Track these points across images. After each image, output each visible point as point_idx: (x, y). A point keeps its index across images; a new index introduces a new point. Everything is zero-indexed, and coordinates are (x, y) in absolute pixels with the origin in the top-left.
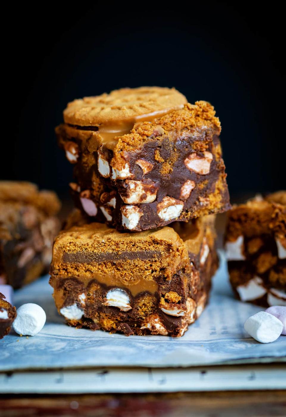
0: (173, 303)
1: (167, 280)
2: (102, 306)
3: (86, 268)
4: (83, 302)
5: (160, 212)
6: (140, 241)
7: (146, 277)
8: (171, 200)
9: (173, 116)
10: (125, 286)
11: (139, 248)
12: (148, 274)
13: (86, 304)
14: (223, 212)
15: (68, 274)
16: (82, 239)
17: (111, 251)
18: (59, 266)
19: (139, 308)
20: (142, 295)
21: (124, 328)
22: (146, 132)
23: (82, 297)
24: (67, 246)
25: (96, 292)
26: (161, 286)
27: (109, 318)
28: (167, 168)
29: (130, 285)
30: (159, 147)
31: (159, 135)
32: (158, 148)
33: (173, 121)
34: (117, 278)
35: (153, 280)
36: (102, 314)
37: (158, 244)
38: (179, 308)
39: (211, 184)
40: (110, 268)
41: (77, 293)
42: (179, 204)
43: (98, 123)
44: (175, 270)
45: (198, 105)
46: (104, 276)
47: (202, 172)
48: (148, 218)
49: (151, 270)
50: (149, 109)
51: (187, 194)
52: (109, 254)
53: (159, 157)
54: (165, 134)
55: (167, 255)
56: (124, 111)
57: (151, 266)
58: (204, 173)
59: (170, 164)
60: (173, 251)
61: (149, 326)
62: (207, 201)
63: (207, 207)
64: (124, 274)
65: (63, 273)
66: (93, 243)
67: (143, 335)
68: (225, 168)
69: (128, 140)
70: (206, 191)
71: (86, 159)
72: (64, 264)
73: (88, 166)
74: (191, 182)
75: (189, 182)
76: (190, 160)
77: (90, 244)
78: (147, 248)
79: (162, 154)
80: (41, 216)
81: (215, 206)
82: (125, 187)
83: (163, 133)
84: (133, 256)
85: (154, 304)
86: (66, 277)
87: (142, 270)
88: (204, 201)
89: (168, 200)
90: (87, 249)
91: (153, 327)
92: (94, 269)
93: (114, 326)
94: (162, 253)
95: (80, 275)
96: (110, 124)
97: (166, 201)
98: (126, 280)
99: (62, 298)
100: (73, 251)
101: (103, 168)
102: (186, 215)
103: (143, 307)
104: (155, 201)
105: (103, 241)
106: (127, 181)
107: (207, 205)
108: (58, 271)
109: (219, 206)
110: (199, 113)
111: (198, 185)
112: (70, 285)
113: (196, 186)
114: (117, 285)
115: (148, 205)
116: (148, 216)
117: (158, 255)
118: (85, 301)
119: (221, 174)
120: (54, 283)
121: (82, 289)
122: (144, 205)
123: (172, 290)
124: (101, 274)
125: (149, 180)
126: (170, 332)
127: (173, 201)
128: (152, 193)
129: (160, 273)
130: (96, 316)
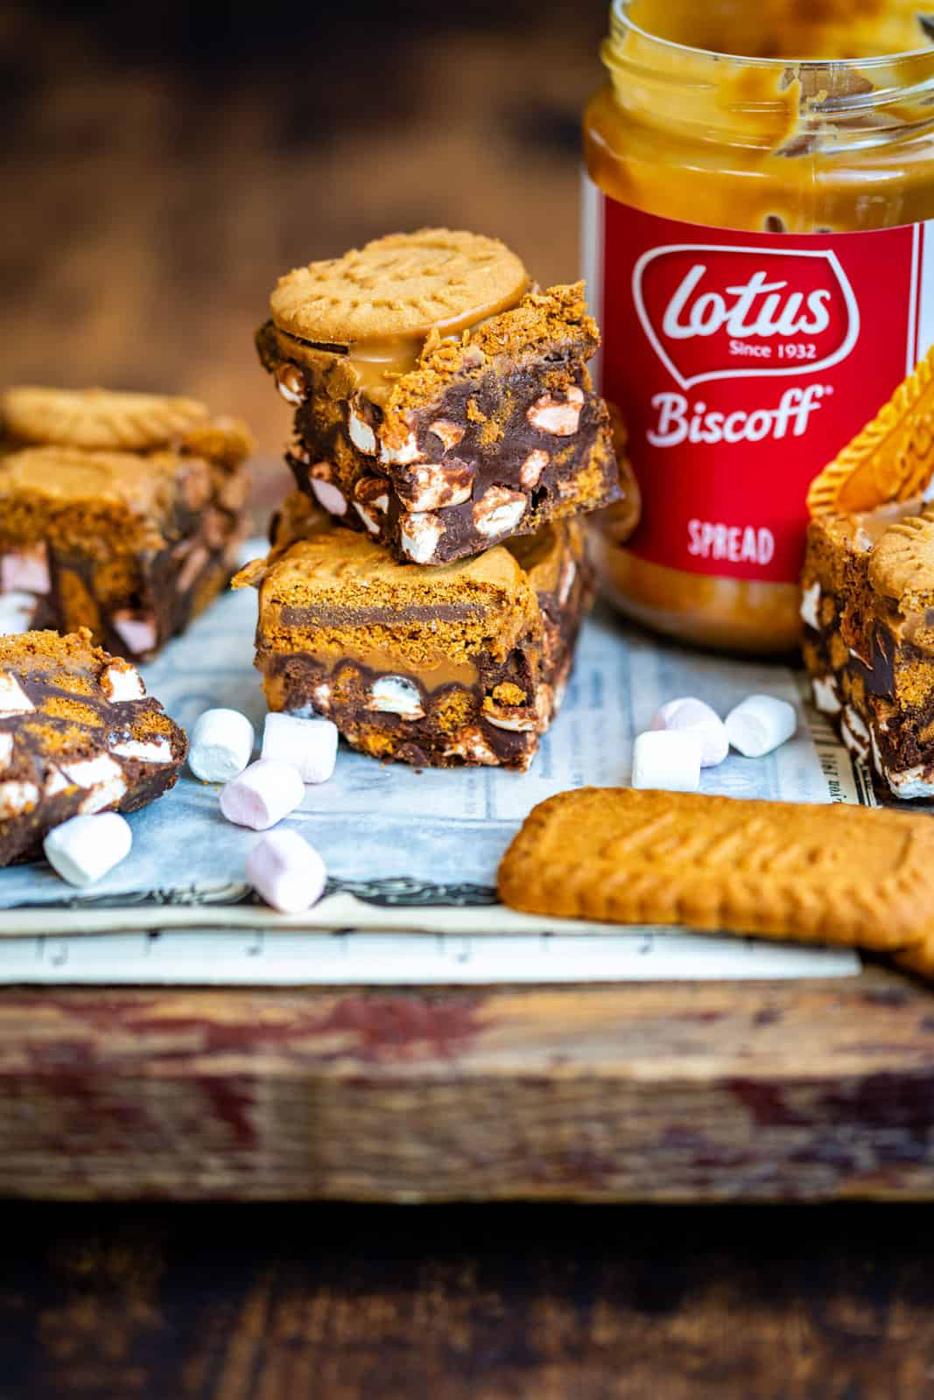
0: (510, 706)
1: (497, 661)
2: (364, 711)
3: (329, 636)
4: (325, 703)
5: (480, 522)
6: (440, 585)
7: (453, 656)
8: (501, 493)
9: (501, 323)
10: (411, 672)
11: (438, 597)
12: (458, 649)
13: (332, 707)
14: (606, 505)
15: (292, 648)
16: (320, 579)
17: (380, 605)
18: (273, 632)
19: (440, 715)
20: (446, 690)
21: (411, 754)
22: (449, 366)
23: (323, 693)
24: (290, 594)
25: (351, 682)
26: (486, 673)
27: (378, 733)
28: (491, 433)
29: (420, 670)
30: (474, 392)
31: (475, 367)
32: (474, 396)
33: (501, 335)
34: (393, 655)
35: (468, 662)
36: (363, 725)
37: (476, 589)
38: (522, 717)
39: (580, 453)
40: (377, 636)
41: (312, 684)
42: (518, 500)
43: (347, 339)
44: (514, 642)
45: (553, 296)
46: (368, 652)
47: (563, 431)
48: (455, 536)
49: (463, 643)
50: (451, 307)
51: (532, 479)
52: (376, 610)
53: (477, 413)
54: (487, 362)
55: (497, 611)
56: (400, 312)
57: (464, 632)
58: (567, 433)
59: (498, 423)
60: (508, 603)
61: (460, 750)
62: (573, 487)
63: (574, 500)
64: (408, 650)
65: (283, 645)
66: (344, 588)
67: (449, 765)
68: (609, 418)
69: (411, 387)
70: (571, 468)
71: (323, 407)
72: (285, 629)
73: (327, 420)
74: (541, 454)
75: (537, 453)
76: (538, 409)
77: (337, 590)
78: (455, 598)
79: (482, 405)
80: (219, 477)
81: (589, 495)
82: (409, 481)
83: (483, 362)
84: (427, 613)
85: (470, 707)
86: (288, 653)
87: (445, 641)
88: (566, 490)
89: (496, 495)
90: (331, 599)
91: (470, 754)
92: (346, 639)
93: (390, 749)
94: (486, 610)
95: (318, 650)
96: (375, 343)
97: (492, 495)
98: (412, 660)
99: (282, 693)
100: (303, 603)
101: (362, 435)
102: (532, 521)
103: (449, 711)
104: (469, 499)
105: (365, 584)
106: (412, 468)
107: (573, 495)
108: (272, 642)
109: (598, 493)
110: (555, 311)
111: (555, 457)
112: (297, 668)
113: (551, 459)
114: (394, 670)
115: (454, 510)
116: (454, 530)
117: (478, 612)
118: (330, 701)
119: (601, 430)
120: (265, 664)
121: (323, 677)
122: (446, 511)
123: (506, 678)
124: (360, 648)
125: (457, 460)
126: (504, 760)
127: (506, 495)
128: (463, 486)
129: (483, 649)
130: (351, 728)
